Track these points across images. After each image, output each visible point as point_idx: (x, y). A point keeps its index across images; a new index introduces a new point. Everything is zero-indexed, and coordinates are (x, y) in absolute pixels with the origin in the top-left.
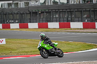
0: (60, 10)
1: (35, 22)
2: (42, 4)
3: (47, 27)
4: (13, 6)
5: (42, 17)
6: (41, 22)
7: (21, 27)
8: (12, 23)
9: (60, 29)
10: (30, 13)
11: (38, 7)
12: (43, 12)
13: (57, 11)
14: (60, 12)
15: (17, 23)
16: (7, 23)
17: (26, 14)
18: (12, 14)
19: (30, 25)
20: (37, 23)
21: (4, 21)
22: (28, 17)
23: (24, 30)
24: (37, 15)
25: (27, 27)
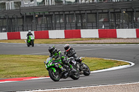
0: (66, 13)
2: (40, 3)
5: (40, 23)
6: (39, 30)
7: (10, 38)
9: (67, 39)
10: (23, 17)
12: (42, 16)
13: (61, 13)
17: (17, 18)
19: (22, 34)
22: (20, 22)
24: (32, 19)
25: (18, 37)
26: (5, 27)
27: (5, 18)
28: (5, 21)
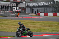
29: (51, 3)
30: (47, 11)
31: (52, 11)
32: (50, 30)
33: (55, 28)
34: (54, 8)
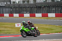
0: (56, 6)
1: (40, 13)
2: (45, 1)
3: (47, 16)
4: (26, 3)
5: (44, 10)
6: (44, 13)
7: (31, 16)
8: (25, 13)
9: (56, 18)
10: (37, 7)
11: (41, 3)
12: (45, 7)
13: (54, 6)
14: (56, 7)
15: (29, 13)
16: (22, 13)
17: (34, 7)
18: (25, 8)
19: (36, 14)
20: (41, 14)
21: (20, 12)
22: (36, 9)
23: (33, 18)
24: (41, 8)
25: (35, 16)
26: (29, 11)
27: (29, 7)
28: (29, 8)
29: (7, 3)
30: (3, 11)
31: (8, 12)
32: (5, 31)
33: (11, 29)
34: (10, 9)
